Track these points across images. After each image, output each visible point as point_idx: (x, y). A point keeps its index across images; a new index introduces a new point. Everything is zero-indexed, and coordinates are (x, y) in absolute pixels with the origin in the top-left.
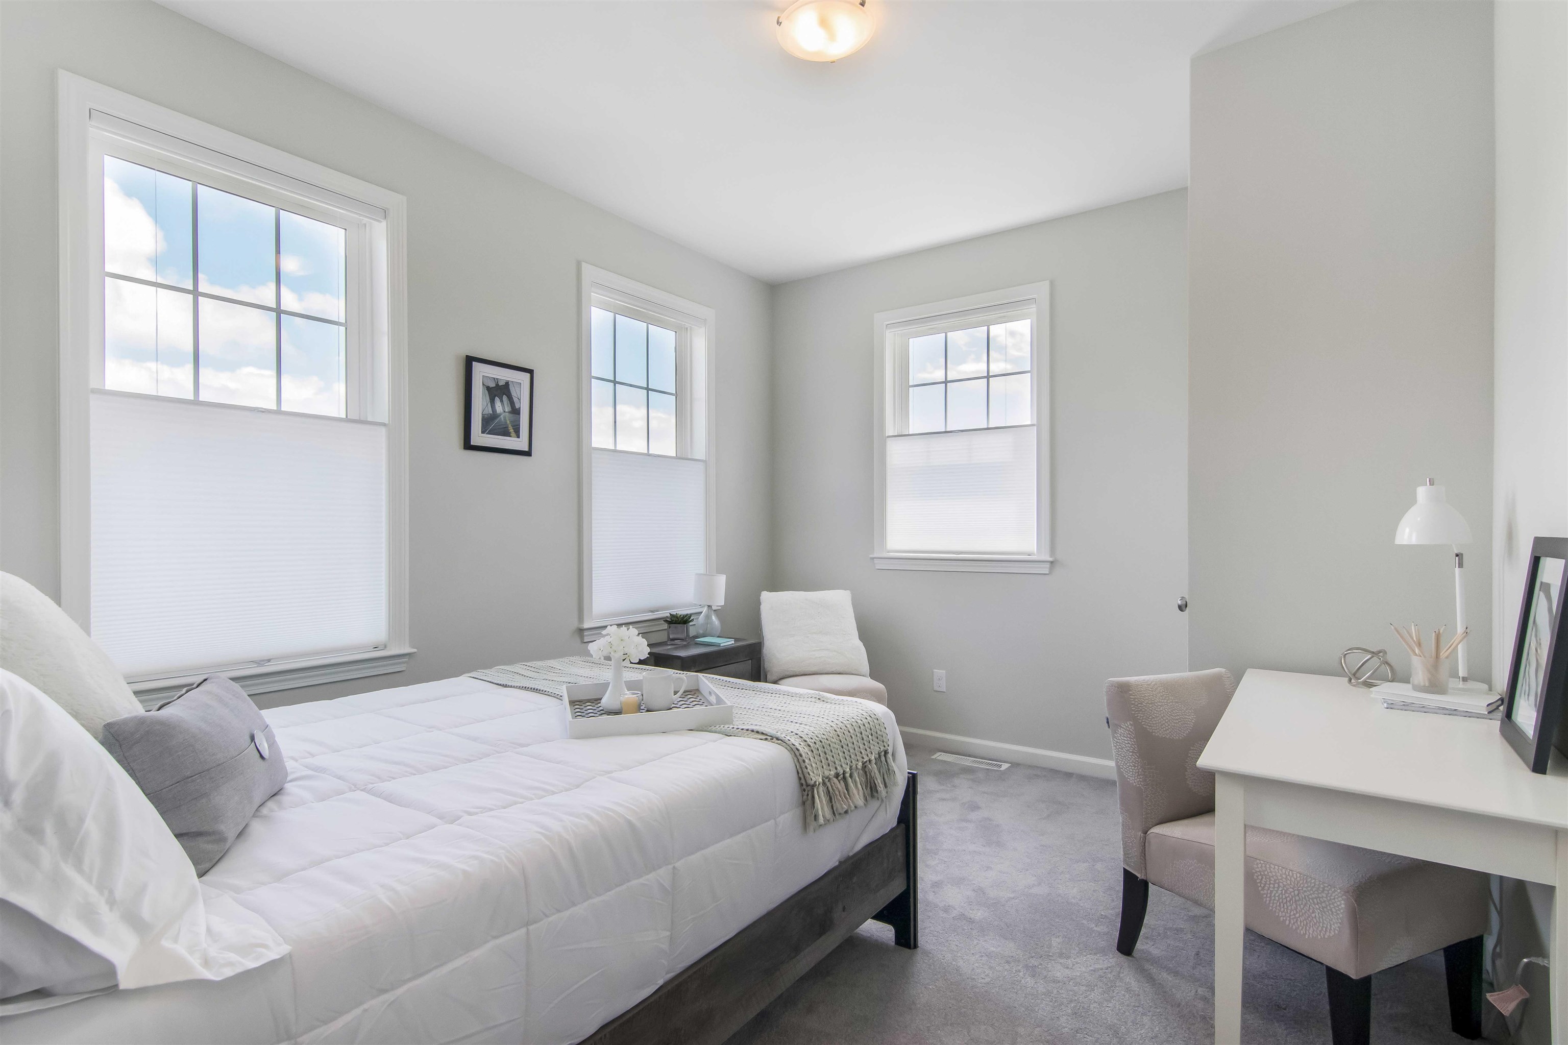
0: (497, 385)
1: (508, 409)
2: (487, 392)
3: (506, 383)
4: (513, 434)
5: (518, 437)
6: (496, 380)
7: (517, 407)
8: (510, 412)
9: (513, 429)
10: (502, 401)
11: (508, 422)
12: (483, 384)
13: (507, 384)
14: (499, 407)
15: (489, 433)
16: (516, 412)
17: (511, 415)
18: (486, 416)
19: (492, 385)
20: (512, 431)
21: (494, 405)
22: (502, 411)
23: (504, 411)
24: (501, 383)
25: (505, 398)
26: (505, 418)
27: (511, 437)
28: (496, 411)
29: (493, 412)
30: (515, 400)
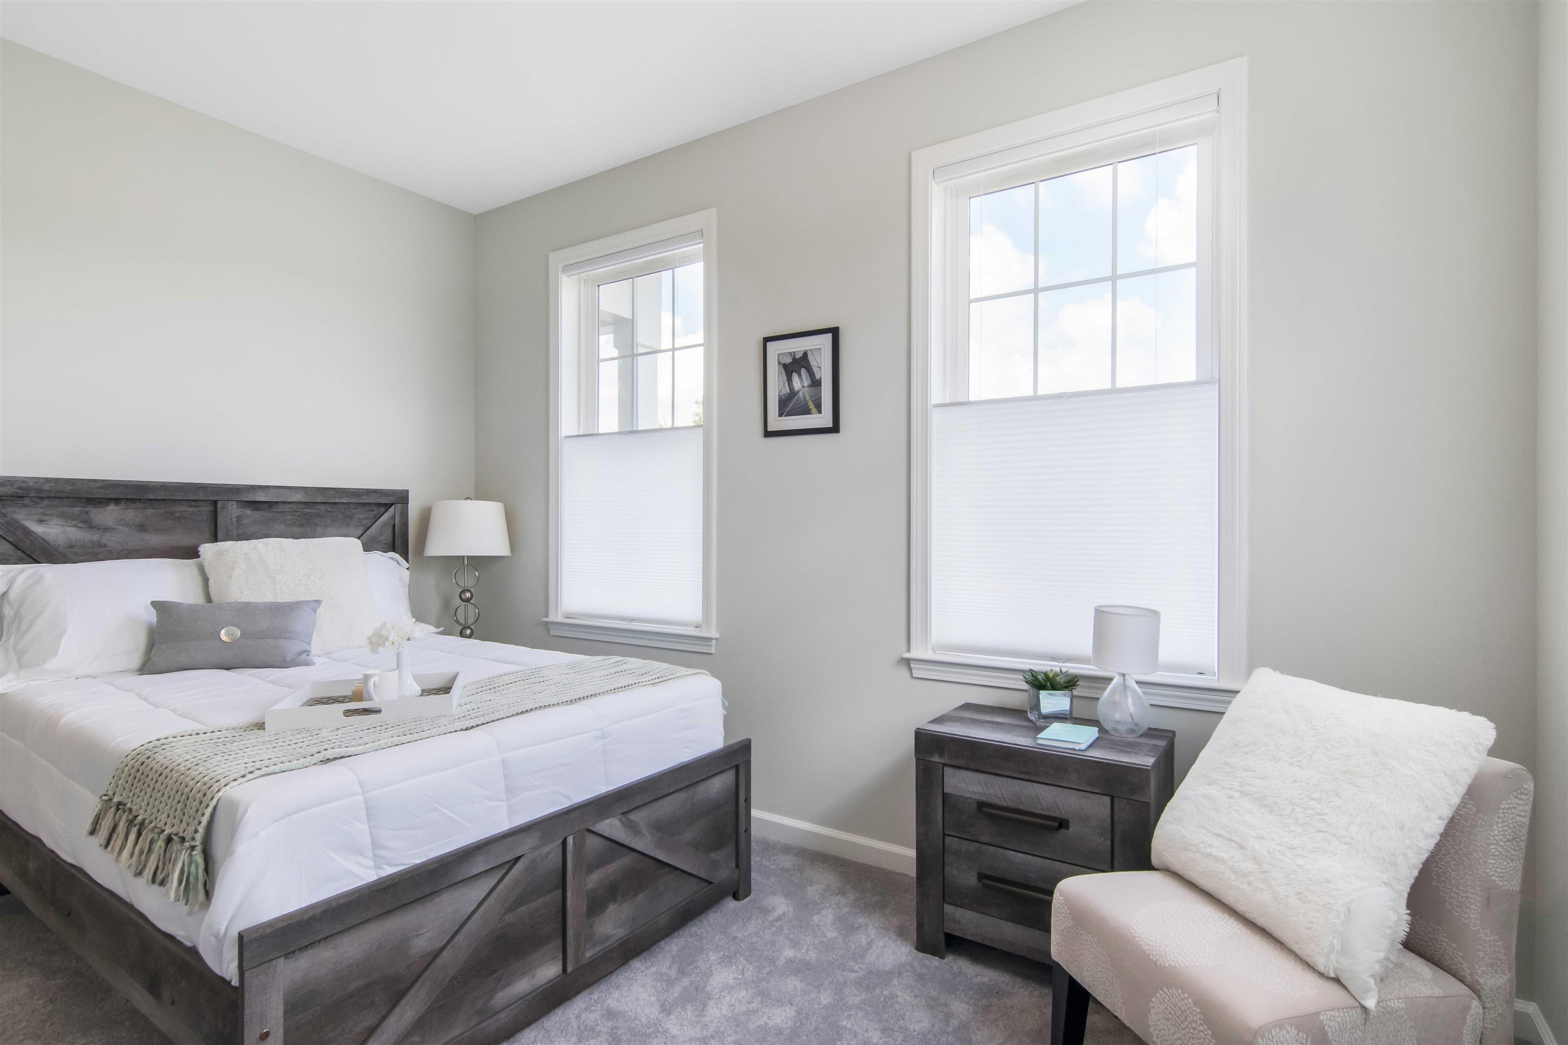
0: (794, 360)
1: (807, 382)
2: (783, 370)
3: (803, 354)
4: (814, 410)
5: (820, 412)
6: (792, 354)
7: (818, 377)
8: (810, 386)
9: (814, 404)
10: (800, 376)
11: (808, 398)
12: (779, 363)
13: (805, 354)
14: (797, 383)
15: (787, 415)
16: (816, 383)
17: (811, 389)
18: (783, 397)
19: (788, 360)
20: (812, 406)
21: (792, 383)
22: (800, 387)
23: (803, 387)
24: (798, 357)
25: (803, 371)
26: (803, 393)
27: (811, 414)
28: (794, 389)
29: (790, 391)
30: (815, 370)
